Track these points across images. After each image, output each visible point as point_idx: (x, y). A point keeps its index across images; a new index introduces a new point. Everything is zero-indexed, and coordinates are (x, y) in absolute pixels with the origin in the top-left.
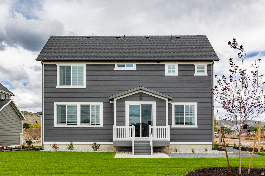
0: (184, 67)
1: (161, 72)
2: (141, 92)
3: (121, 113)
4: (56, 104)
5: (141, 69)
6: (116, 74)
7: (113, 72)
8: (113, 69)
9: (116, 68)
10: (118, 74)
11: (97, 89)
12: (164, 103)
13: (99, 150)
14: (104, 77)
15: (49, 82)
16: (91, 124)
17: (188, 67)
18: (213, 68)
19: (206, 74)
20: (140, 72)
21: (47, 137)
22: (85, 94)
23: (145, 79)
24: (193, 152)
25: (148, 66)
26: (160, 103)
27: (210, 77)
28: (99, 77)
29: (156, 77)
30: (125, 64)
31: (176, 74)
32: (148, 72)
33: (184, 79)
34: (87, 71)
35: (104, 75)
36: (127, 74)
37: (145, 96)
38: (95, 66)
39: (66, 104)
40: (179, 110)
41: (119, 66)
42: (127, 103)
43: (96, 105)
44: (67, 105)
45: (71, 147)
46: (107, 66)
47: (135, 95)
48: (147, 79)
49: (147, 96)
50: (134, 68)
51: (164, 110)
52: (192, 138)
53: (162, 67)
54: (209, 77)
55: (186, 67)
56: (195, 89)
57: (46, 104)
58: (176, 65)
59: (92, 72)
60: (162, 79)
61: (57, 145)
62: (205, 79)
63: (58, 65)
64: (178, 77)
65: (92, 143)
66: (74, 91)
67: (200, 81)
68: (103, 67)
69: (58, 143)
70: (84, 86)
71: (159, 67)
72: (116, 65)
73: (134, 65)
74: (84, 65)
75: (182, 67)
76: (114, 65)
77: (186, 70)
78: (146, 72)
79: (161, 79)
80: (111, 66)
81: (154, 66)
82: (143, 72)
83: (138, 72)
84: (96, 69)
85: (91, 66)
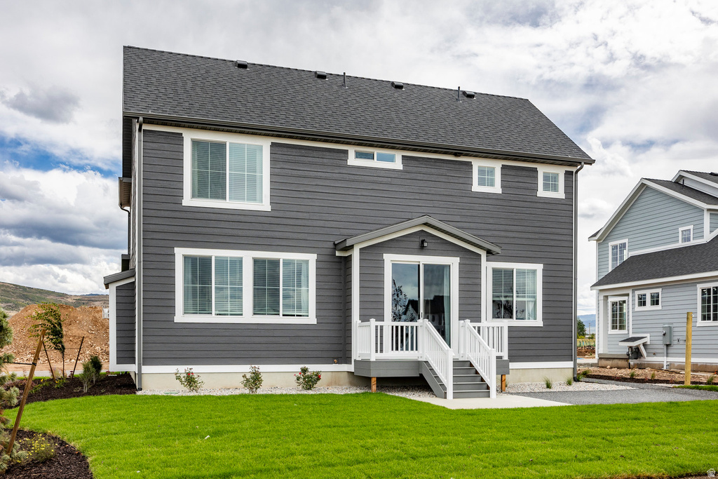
0: (513, 174)
1: (461, 180)
2: (422, 231)
3: (372, 286)
4: (180, 253)
5: (415, 169)
6: (352, 177)
7: (344, 171)
8: (343, 162)
9: (352, 161)
10: (356, 177)
11: (300, 216)
12: (477, 263)
13: (320, 388)
14: (320, 182)
15: (159, 185)
16: (283, 315)
17: (524, 173)
18: (576, 181)
19: (560, 194)
20: (413, 176)
21: (152, 352)
22: (266, 227)
23: (424, 196)
24: (548, 386)
25: (432, 164)
26: (467, 262)
27: (571, 203)
28: (306, 181)
29: (450, 194)
30: (376, 151)
31: (497, 189)
32: (433, 178)
33: (515, 203)
34: (273, 160)
35: (320, 178)
36: (380, 179)
37: (433, 241)
38: (294, 150)
39: (210, 255)
40: (503, 280)
41: (359, 155)
42: (389, 259)
43: (297, 260)
44: (216, 257)
45: (255, 380)
46: (328, 154)
47: (408, 239)
48: (429, 197)
49: (439, 241)
50: (398, 164)
51: (476, 281)
52: (531, 353)
53: (464, 167)
54: (568, 203)
55: (520, 173)
56: (537, 230)
57: (150, 250)
58: (497, 166)
59: (286, 167)
60: (465, 200)
61: (195, 376)
62: (560, 207)
63: (189, 136)
64: (502, 198)
65: (297, 368)
66: (234, 216)
67: (550, 212)
68: (315, 154)
69: (197, 369)
70: (265, 205)
71: (457, 166)
72: (352, 151)
73: (398, 155)
74: (265, 144)
75: (510, 173)
76: (346, 152)
77: (520, 180)
78: (426, 177)
79: (461, 200)
80: (338, 155)
81: (445, 165)
82: (420, 177)
83: (408, 176)
84: (297, 158)
85: (285, 149)
